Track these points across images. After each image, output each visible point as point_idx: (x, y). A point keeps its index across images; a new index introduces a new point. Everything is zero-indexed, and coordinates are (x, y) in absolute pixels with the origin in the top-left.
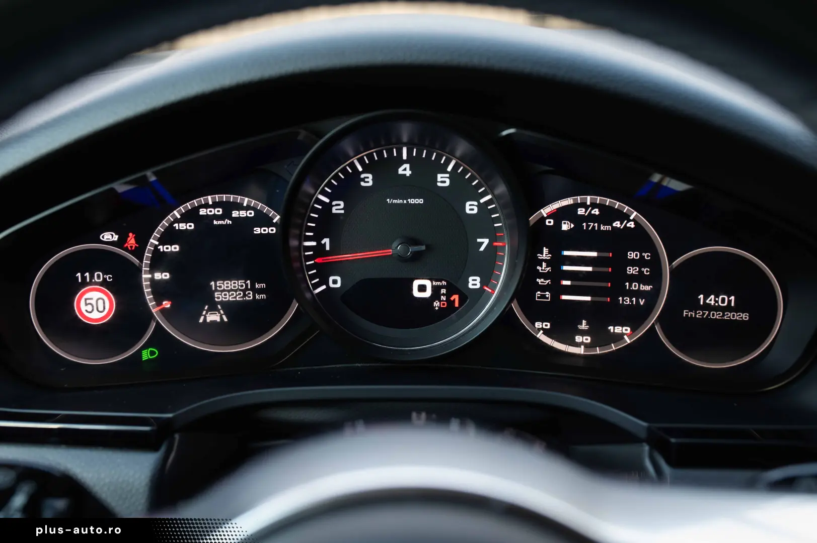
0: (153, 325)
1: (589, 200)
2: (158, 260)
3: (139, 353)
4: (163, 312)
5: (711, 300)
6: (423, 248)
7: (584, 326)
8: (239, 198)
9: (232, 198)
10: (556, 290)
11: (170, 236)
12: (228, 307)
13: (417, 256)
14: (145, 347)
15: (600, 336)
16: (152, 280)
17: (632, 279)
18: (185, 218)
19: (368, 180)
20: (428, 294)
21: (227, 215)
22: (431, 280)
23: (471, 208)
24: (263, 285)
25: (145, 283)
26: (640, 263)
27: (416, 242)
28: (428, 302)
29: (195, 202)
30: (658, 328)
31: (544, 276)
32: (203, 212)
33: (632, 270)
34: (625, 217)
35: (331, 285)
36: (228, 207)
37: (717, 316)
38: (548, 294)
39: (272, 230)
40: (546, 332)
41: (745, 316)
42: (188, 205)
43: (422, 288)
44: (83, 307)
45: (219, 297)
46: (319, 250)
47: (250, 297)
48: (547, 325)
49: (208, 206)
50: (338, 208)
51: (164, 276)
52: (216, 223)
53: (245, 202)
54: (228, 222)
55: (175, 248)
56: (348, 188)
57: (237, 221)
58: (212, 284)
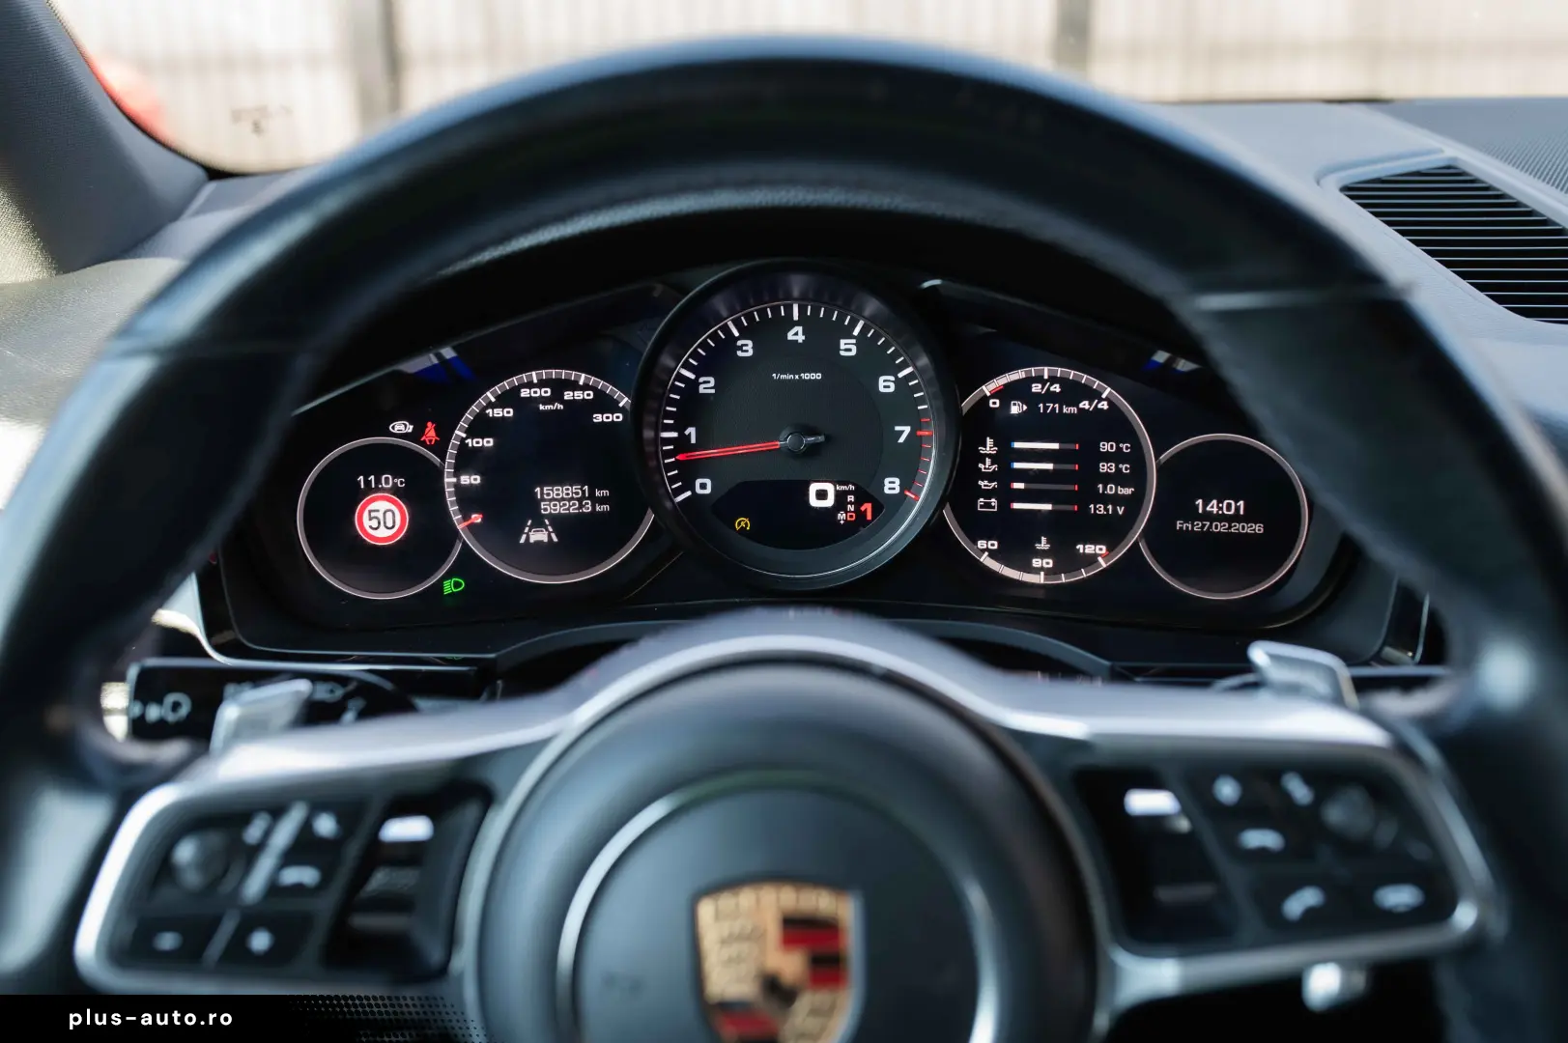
0: (458, 547)
1: (1046, 372)
2: (467, 460)
3: (439, 585)
4: (472, 528)
5: (1213, 507)
6: (821, 438)
7: (1043, 545)
8: (573, 375)
9: (564, 374)
10: (1007, 496)
11: (482, 426)
12: (559, 522)
13: (813, 450)
14: (448, 576)
15: (1067, 559)
16: (457, 486)
17: (1107, 478)
18: (502, 401)
19: (747, 349)
20: (829, 502)
21: (557, 396)
22: (835, 483)
23: (886, 384)
24: (606, 492)
25: (449, 490)
26: (1117, 457)
27: (811, 431)
28: (831, 513)
29: (515, 380)
30: (1143, 546)
31: (990, 477)
32: (525, 393)
33: (1104, 468)
34: (1095, 395)
35: (699, 491)
36: (559, 387)
37: (1221, 527)
38: (994, 501)
39: (617, 417)
40: (993, 554)
41: (1258, 528)
42: (506, 384)
43: (822, 495)
44: (367, 523)
45: (547, 508)
46: (682, 443)
47: (588, 508)
48: (994, 545)
49: (532, 385)
50: (707, 386)
51: (473, 480)
52: (543, 408)
53: (581, 379)
54: (559, 407)
55: (488, 442)
56: (720, 359)
57: (571, 406)
58: (538, 491)
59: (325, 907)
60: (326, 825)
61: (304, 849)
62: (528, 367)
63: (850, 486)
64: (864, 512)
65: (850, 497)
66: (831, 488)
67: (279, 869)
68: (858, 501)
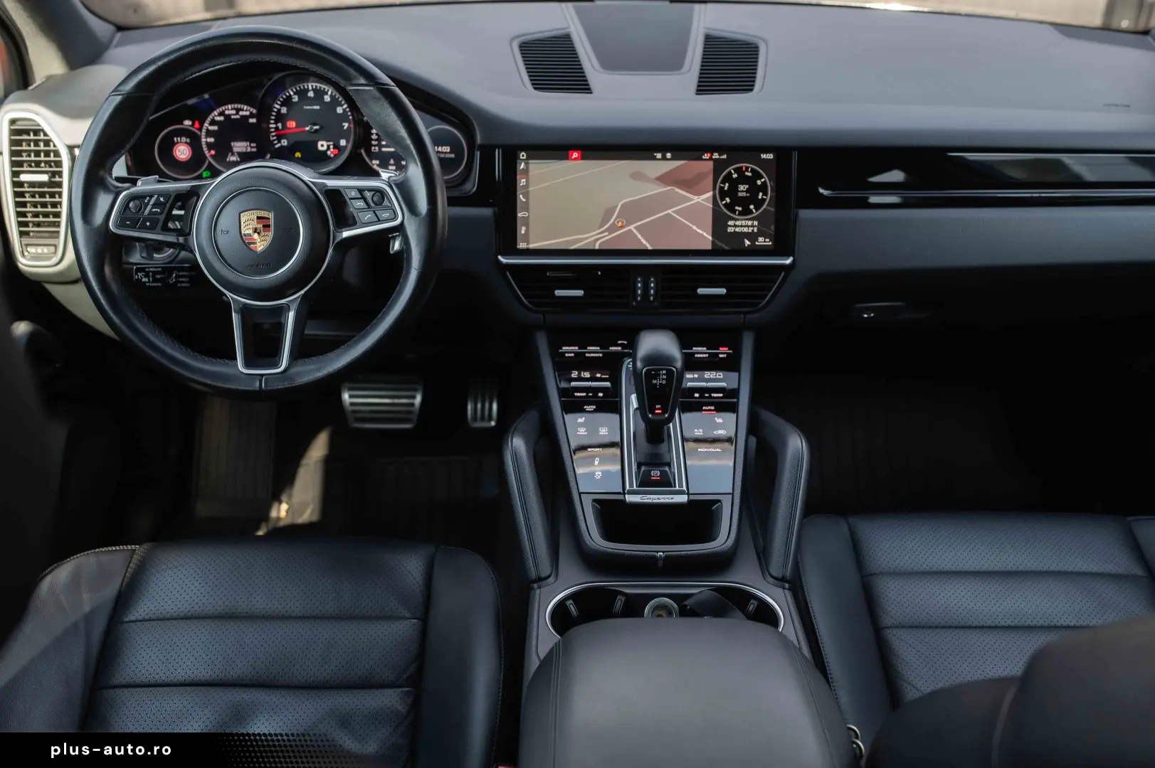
0: (207, 162)
2: (209, 133)
3: (201, 174)
4: (212, 156)
5: (440, 149)
6: (319, 127)
7: (392, 162)
8: (242, 106)
9: (239, 106)
10: (380, 146)
11: (213, 123)
12: (240, 154)
13: (317, 131)
14: (205, 170)
16: (206, 142)
18: (219, 115)
19: (296, 99)
20: (325, 148)
21: (237, 113)
23: (339, 110)
24: (255, 145)
25: (203, 143)
27: (315, 125)
28: (325, 152)
29: (223, 108)
31: (376, 140)
32: (227, 112)
35: (283, 144)
36: (238, 110)
37: (442, 156)
38: (377, 148)
39: (256, 120)
40: (378, 165)
41: (453, 156)
42: (221, 109)
43: (322, 146)
44: (177, 153)
45: (235, 150)
46: (277, 128)
47: (249, 150)
48: (378, 162)
49: (230, 110)
50: (284, 110)
51: (211, 140)
52: (233, 117)
53: (245, 108)
54: (238, 117)
55: (215, 128)
56: (287, 102)
57: (242, 116)
58: (232, 144)
59: (162, 217)
60: (162, 199)
61: (156, 205)
62: (227, 104)
63: (332, 143)
64: (336, 151)
65: (332, 147)
66: (325, 143)
67: (152, 208)
68: (334, 148)
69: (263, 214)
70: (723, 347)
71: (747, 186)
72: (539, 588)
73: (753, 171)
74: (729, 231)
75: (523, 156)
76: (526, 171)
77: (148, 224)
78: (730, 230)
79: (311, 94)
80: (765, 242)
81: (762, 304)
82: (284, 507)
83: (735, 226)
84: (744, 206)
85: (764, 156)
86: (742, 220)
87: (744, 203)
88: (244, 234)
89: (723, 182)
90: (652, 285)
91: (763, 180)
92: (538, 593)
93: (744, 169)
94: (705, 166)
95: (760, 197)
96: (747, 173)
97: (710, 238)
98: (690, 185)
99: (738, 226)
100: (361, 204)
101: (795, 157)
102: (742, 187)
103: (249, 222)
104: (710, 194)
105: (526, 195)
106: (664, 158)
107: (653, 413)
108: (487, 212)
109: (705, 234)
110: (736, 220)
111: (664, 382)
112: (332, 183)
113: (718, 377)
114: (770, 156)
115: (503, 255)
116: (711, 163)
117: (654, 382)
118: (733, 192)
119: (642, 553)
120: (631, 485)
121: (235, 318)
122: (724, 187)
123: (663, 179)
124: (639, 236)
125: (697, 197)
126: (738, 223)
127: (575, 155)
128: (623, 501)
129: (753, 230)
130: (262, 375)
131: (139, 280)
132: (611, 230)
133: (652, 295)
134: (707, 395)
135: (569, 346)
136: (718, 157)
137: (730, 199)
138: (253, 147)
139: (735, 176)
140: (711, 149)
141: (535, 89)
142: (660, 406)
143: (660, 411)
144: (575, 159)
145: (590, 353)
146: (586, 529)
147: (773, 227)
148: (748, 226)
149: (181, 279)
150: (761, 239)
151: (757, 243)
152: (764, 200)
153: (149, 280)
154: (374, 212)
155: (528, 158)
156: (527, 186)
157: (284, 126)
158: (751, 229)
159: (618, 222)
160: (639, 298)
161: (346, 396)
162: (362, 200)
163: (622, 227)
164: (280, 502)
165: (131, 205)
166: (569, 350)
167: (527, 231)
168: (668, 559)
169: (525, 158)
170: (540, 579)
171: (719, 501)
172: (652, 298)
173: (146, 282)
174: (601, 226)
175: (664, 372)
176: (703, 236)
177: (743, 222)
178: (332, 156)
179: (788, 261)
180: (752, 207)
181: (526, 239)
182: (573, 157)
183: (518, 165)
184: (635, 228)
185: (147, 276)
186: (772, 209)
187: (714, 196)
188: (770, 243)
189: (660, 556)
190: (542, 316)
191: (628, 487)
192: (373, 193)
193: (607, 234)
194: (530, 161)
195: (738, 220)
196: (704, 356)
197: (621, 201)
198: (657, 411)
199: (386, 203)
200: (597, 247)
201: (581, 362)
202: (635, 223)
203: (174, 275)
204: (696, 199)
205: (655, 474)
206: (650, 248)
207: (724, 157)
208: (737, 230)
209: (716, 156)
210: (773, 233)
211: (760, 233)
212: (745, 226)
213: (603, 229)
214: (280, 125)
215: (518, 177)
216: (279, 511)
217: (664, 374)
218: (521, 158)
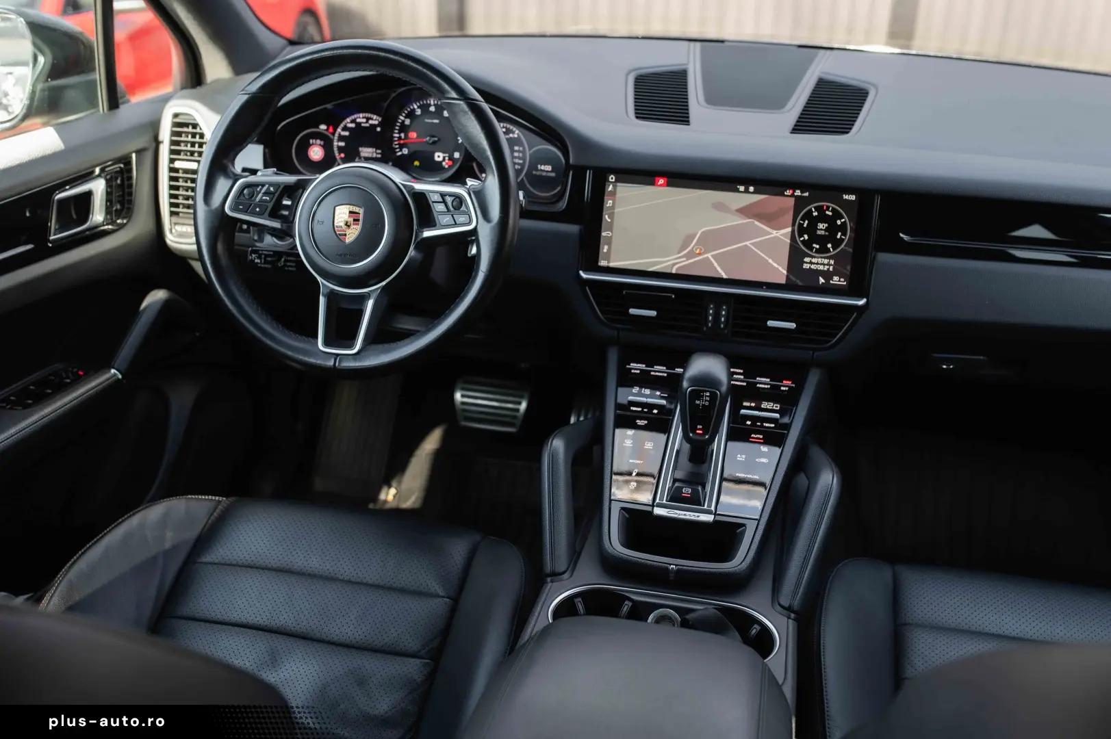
2: (341, 138)
4: (341, 158)
5: (542, 168)
6: (436, 139)
8: (372, 116)
9: (369, 115)
11: (345, 128)
12: (366, 159)
13: (434, 143)
16: (338, 146)
17: (516, 158)
18: (351, 122)
19: (419, 112)
20: (441, 159)
21: (367, 122)
24: (380, 152)
25: (335, 146)
26: (519, 151)
27: (434, 137)
28: (441, 163)
29: (355, 116)
30: (524, 178)
32: (358, 120)
34: (513, 133)
35: (404, 152)
36: (368, 119)
37: (544, 174)
41: (554, 174)
42: (353, 117)
43: (439, 157)
44: (312, 153)
45: (363, 154)
46: (400, 138)
47: (375, 155)
49: (361, 118)
50: (407, 122)
51: (342, 144)
52: (363, 125)
53: (375, 117)
54: (367, 125)
55: (347, 133)
56: (411, 115)
57: (371, 125)
58: (360, 149)
59: (270, 205)
60: (272, 189)
61: (266, 193)
62: (359, 113)
63: (447, 155)
64: (451, 163)
65: (447, 158)
66: (441, 155)
67: (262, 196)
68: (449, 160)
69: (356, 209)
70: (786, 380)
71: (827, 225)
72: (552, 582)
73: (834, 210)
74: (804, 267)
75: (612, 178)
76: (613, 193)
77: (258, 209)
78: (806, 266)
79: (432, 109)
80: (839, 281)
81: (833, 342)
82: (393, 491)
83: (811, 263)
84: (822, 244)
85: (846, 197)
86: (818, 258)
87: (823, 241)
88: (337, 227)
89: (803, 219)
90: (724, 313)
91: (843, 220)
92: (549, 586)
93: (825, 207)
94: (786, 202)
95: (838, 237)
96: (827, 212)
97: (785, 272)
98: (770, 219)
99: (814, 263)
100: (441, 207)
101: (878, 201)
102: (821, 226)
103: (342, 214)
104: (789, 229)
105: (612, 216)
106: (747, 191)
107: (694, 432)
108: (573, 229)
109: (780, 268)
110: (813, 257)
111: (707, 403)
112: (419, 187)
113: (774, 408)
114: (853, 197)
115: (584, 271)
116: (792, 200)
117: (697, 402)
118: (811, 230)
119: (658, 564)
120: (661, 499)
121: (322, 300)
122: (803, 224)
123: (744, 211)
124: (716, 264)
125: (775, 232)
126: (814, 260)
127: (661, 181)
128: (651, 513)
129: (829, 269)
130: (338, 355)
131: (252, 261)
132: (689, 256)
133: (723, 323)
134: (759, 424)
135: (637, 363)
136: (800, 194)
137: (808, 236)
138: (378, 154)
139: (815, 214)
140: (794, 186)
141: (637, 117)
142: (701, 427)
143: (701, 432)
144: (661, 185)
145: (655, 371)
146: (607, 534)
147: (849, 268)
148: (824, 265)
149: (288, 264)
150: (836, 278)
151: (831, 282)
152: (842, 240)
153: (261, 261)
154: (452, 215)
155: (617, 181)
156: (613, 207)
157: (406, 136)
158: (826, 267)
159: (696, 250)
160: (710, 325)
161: (458, 396)
162: (443, 204)
163: (700, 254)
164: (390, 486)
165: (245, 191)
166: (636, 367)
167: (609, 250)
168: (679, 572)
169: (613, 180)
170: (555, 575)
171: (744, 525)
172: (722, 326)
173: (257, 263)
174: (679, 253)
175: (708, 394)
176: (778, 271)
177: (820, 260)
178: (447, 166)
179: (862, 302)
180: (829, 246)
181: (608, 260)
182: (659, 183)
183: (607, 186)
184: (712, 256)
185: (259, 257)
186: (851, 250)
187: (793, 232)
188: (845, 283)
189: (673, 568)
190: (616, 333)
191: (657, 501)
192: (453, 198)
193: (684, 259)
194: (618, 184)
195: (815, 257)
196: (766, 386)
197: (701, 228)
198: (698, 432)
199: (463, 208)
200: (674, 271)
201: (645, 380)
202: (711, 252)
203: (283, 260)
204: (775, 233)
205: (687, 491)
206: (725, 276)
207: (807, 194)
208: (813, 267)
209: (798, 193)
210: (848, 273)
211: (835, 273)
212: (821, 264)
213: (679, 255)
214: (403, 135)
215: (605, 197)
216: (387, 494)
217: (708, 396)
218: (610, 180)
